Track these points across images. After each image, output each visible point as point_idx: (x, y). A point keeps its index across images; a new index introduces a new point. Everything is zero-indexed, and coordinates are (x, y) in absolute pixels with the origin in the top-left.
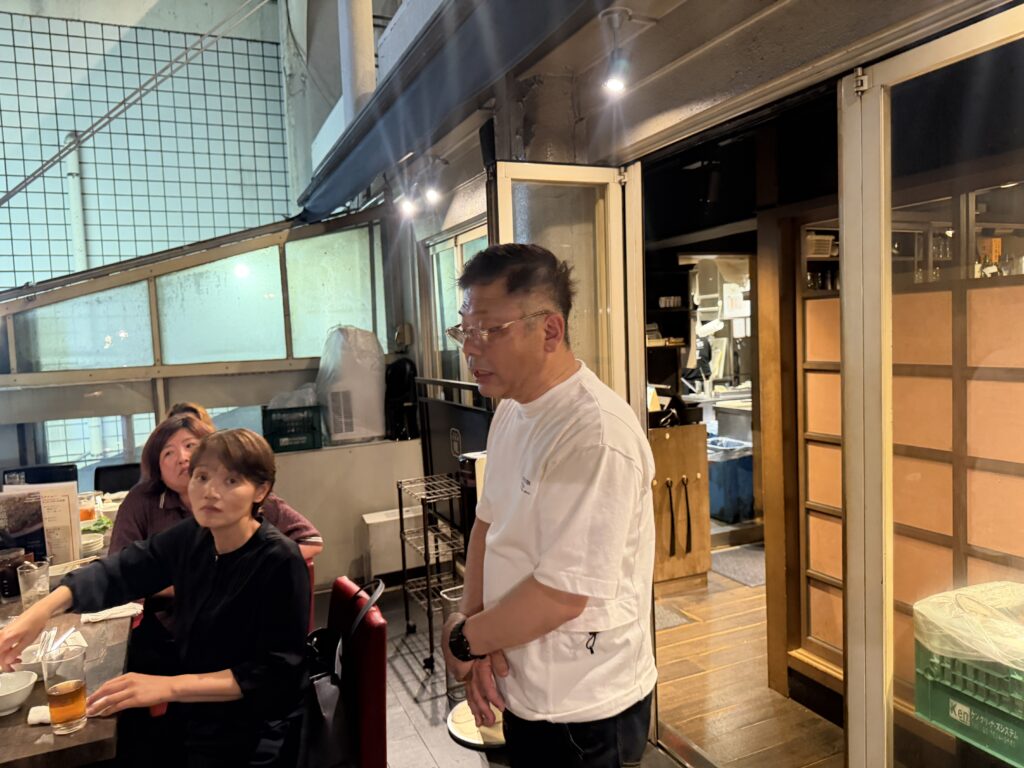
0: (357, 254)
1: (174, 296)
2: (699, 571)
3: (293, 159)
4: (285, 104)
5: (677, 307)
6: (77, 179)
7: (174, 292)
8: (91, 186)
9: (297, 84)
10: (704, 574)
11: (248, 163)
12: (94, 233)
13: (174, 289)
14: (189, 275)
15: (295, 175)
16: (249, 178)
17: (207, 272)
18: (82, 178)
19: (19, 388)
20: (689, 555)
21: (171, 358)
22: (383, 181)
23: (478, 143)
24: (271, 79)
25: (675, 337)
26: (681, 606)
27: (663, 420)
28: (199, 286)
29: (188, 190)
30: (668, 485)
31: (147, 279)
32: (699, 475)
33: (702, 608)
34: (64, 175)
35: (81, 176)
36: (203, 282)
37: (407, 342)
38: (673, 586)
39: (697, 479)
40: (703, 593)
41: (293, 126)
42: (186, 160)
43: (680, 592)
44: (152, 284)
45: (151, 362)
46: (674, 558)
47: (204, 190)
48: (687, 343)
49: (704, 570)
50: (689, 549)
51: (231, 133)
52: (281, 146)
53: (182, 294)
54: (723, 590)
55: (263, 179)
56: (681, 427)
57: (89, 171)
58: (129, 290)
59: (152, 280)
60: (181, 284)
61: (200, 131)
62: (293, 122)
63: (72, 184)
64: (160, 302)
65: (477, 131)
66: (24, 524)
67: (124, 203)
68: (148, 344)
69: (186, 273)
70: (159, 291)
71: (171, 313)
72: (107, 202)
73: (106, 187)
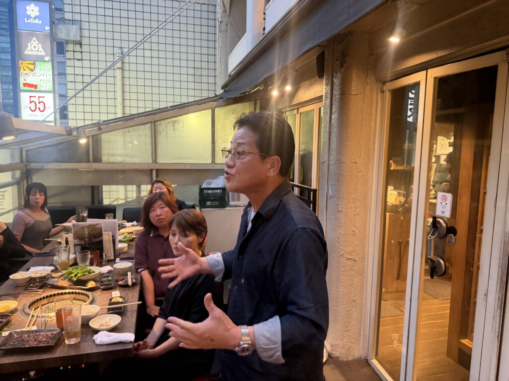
1: (163, 131)
3: (219, 63)
4: (217, 35)
6: (121, 70)
7: (163, 129)
8: (127, 74)
9: (223, 27)
11: (198, 65)
12: (127, 96)
14: (170, 121)
15: (219, 71)
16: (198, 72)
17: (178, 120)
18: (123, 70)
19: (93, 170)
21: (161, 160)
23: (315, 63)
24: (211, 23)
27: (400, 209)
28: (174, 127)
29: (170, 77)
30: (400, 244)
31: (151, 122)
34: (115, 68)
36: (176, 125)
41: (220, 47)
42: (169, 62)
44: (153, 125)
45: (150, 161)
46: (399, 281)
47: (177, 77)
51: (191, 50)
52: (214, 56)
53: (167, 130)
55: (205, 72)
57: (126, 67)
58: (143, 126)
59: (154, 123)
60: (166, 125)
61: (176, 48)
62: (220, 45)
63: (118, 73)
64: (156, 133)
65: (315, 57)
66: (95, 237)
67: (141, 82)
68: (150, 153)
69: (168, 120)
70: (156, 128)
71: (161, 139)
72: (133, 82)
73: (133, 74)
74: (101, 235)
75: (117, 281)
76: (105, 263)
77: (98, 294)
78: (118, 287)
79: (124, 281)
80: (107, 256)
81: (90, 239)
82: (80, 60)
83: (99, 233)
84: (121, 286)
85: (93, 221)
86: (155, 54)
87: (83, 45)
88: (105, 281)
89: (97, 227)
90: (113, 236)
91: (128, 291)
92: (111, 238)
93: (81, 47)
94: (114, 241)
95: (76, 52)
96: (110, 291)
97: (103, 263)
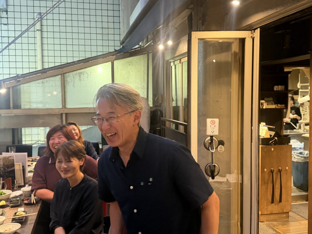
0: (142, 65)
1: (71, 81)
2: (285, 211)
3: (122, 23)
5: (282, 91)
6: (40, 32)
7: (70, 79)
8: (45, 35)
10: (288, 213)
11: (105, 25)
12: (45, 53)
13: (71, 79)
14: (77, 73)
15: (123, 30)
16: (106, 31)
17: (84, 72)
18: (42, 31)
19: (13, 115)
20: (280, 203)
21: (69, 105)
22: (152, 36)
23: (187, 22)
25: (280, 104)
26: (274, 226)
27: (271, 142)
28: (80, 77)
29: (82, 36)
30: (272, 172)
31: (61, 74)
32: (287, 168)
33: (284, 228)
34: (35, 30)
35: (41, 31)
36: (82, 76)
37: (160, 102)
38: (272, 217)
39: (286, 170)
40: (286, 221)
41: (123, 10)
42: (81, 24)
43: (275, 220)
44: (63, 76)
45: (61, 107)
46: (273, 204)
47: (87, 37)
48: (286, 107)
49: (287, 211)
50: (280, 201)
51: (99, 13)
52: (119, 17)
53: (74, 81)
54: (296, 220)
55: (111, 31)
56: (279, 146)
57: (45, 29)
58: (54, 78)
59: (63, 75)
60: (74, 76)
61: (87, 12)
62: (123, 7)
63: (38, 34)
64: (65, 83)
65: (187, 17)
66: (8, 168)
67: (57, 41)
68: (60, 100)
69: (75, 72)
70: (65, 79)
71: (69, 88)
72: (51, 41)
73: (50, 35)
74: (13, 165)
75: (23, 200)
76: (16, 188)
77: (7, 210)
78: (23, 205)
79: (29, 200)
80: (18, 183)
81: (4, 169)
82: (6, 24)
83: (11, 164)
84: (26, 204)
85: (7, 154)
86: (68, 17)
87: (8, 13)
88: (14, 201)
89: (10, 159)
90: (23, 167)
91: (31, 208)
92: (21, 168)
93: (7, 14)
94: (24, 170)
95: (3, 18)
96: (17, 208)
97: (15, 188)
